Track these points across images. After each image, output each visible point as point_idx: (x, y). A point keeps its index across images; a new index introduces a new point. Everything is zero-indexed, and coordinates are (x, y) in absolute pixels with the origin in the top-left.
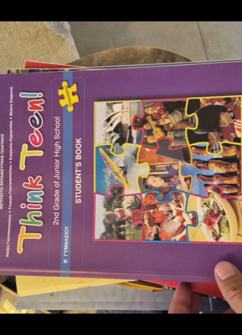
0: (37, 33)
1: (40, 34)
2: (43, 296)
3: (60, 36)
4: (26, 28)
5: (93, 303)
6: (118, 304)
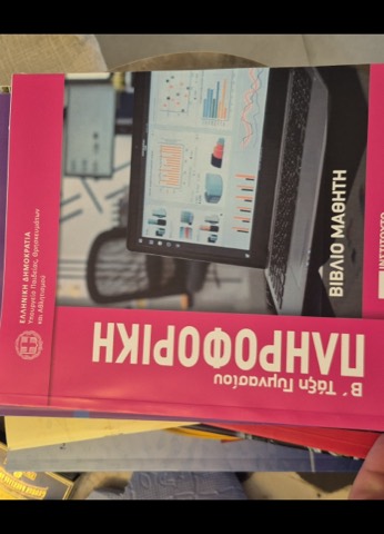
5: (126, 460)
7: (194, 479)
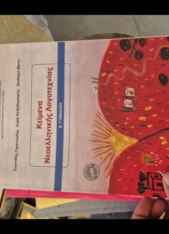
0: (25, 28)
1: (27, 29)
2: (53, 207)
3: (41, 30)
4: (17, 26)
5: (88, 210)
6: (105, 209)
7: (118, 216)
